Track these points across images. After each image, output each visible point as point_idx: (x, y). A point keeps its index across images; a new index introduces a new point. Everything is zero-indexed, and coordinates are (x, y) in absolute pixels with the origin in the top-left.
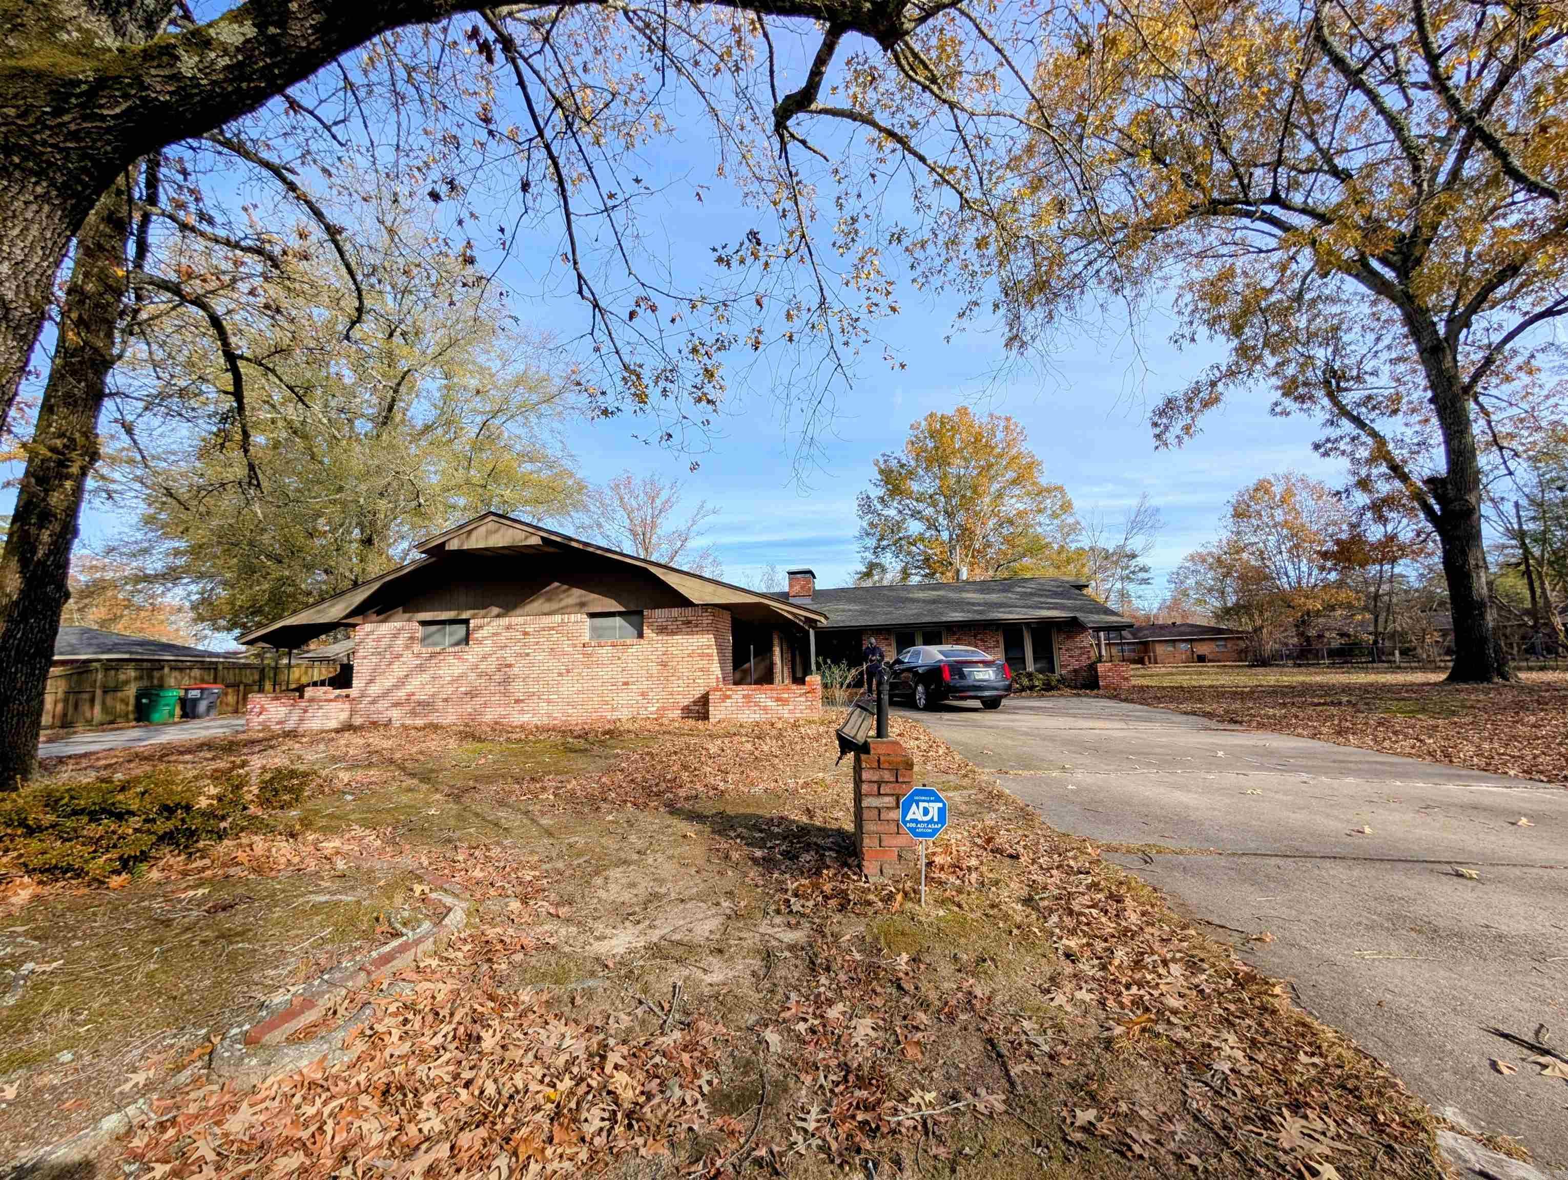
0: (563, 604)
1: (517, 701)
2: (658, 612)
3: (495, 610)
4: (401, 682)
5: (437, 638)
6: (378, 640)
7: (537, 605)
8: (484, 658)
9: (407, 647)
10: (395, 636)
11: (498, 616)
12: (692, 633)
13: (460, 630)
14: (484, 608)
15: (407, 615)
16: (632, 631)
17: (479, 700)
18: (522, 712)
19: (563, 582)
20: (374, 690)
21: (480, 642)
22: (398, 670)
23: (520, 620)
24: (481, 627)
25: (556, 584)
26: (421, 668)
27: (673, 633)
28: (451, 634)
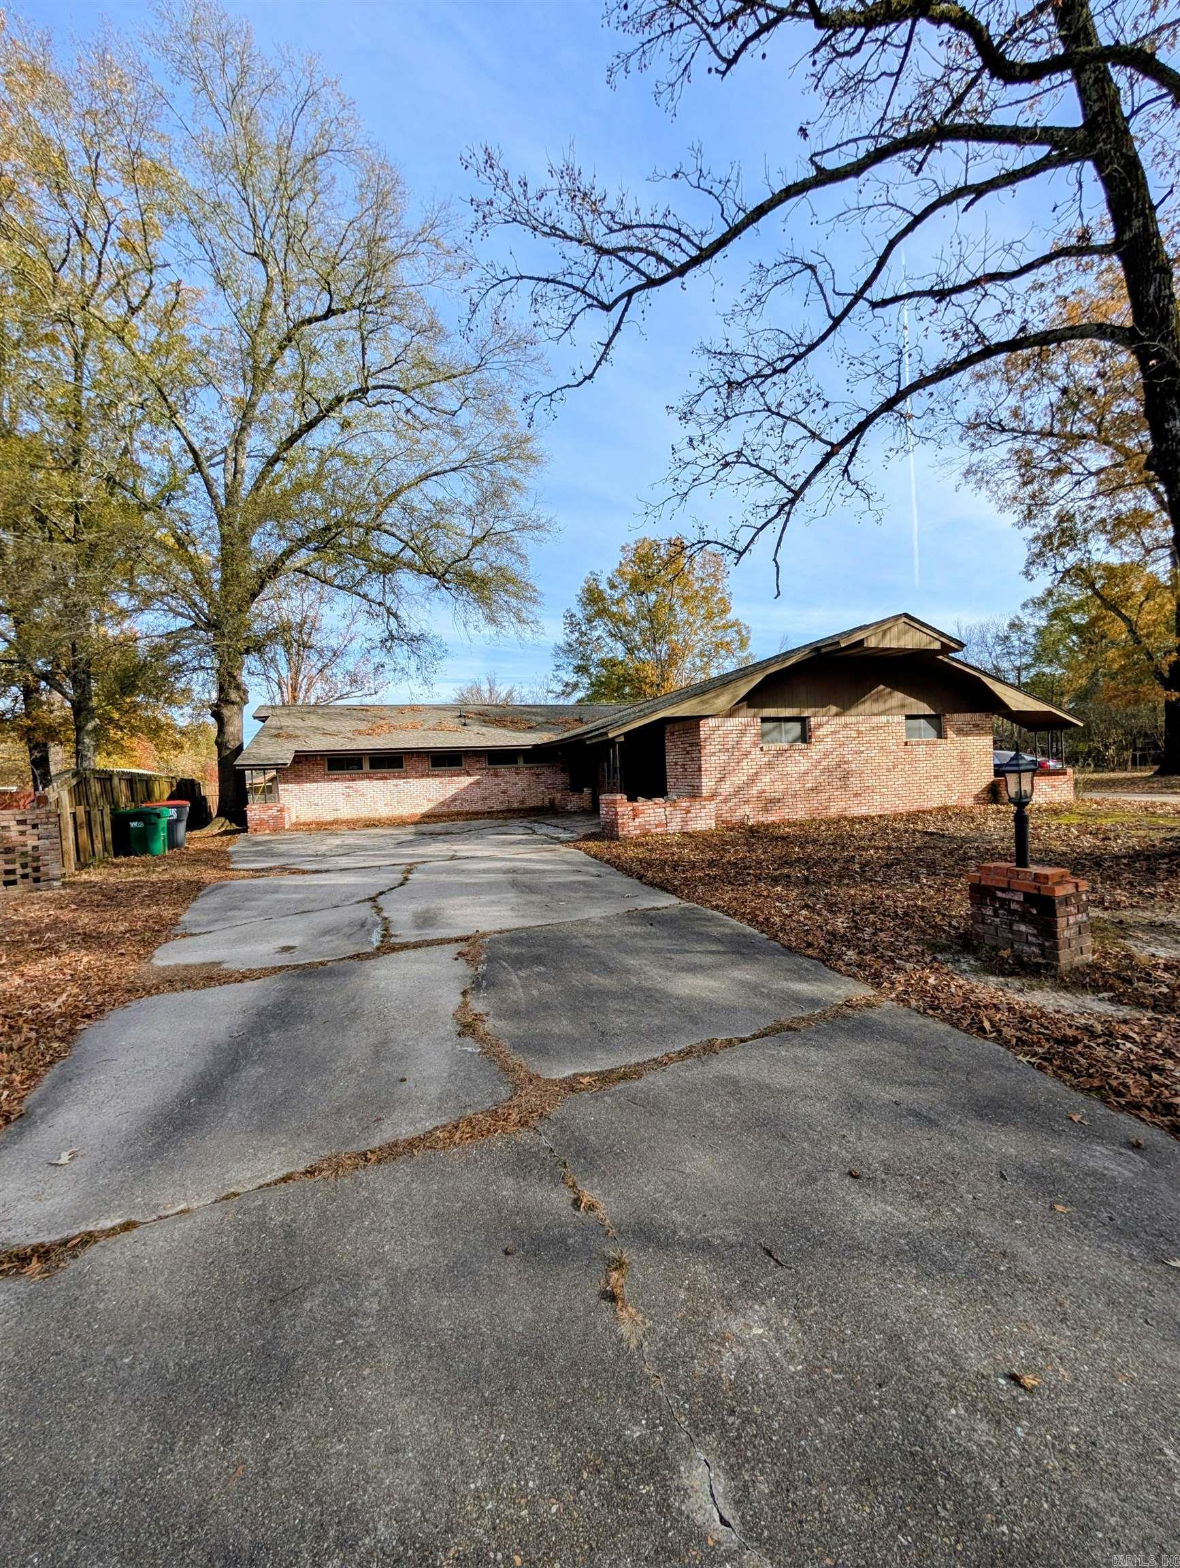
0: (888, 705)
1: (856, 795)
2: (956, 716)
3: (834, 709)
4: (753, 780)
5: (775, 735)
6: (726, 735)
7: (867, 706)
8: (826, 755)
9: (755, 744)
10: (743, 732)
11: (837, 715)
12: (979, 735)
13: (796, 728)
14: (823, 707)
15: (753, 711)
16: (933, 732)
17: (824, 796)
18: (860, 805)
19: (887, 686)
20: (726, 788)
21: (821, 740)
22: (748, 767)
23: (853, 719)
24: (820, 725)
25: (882, 687)
26: (770, 765)
27: (967, 734)
28: (787, 732)
